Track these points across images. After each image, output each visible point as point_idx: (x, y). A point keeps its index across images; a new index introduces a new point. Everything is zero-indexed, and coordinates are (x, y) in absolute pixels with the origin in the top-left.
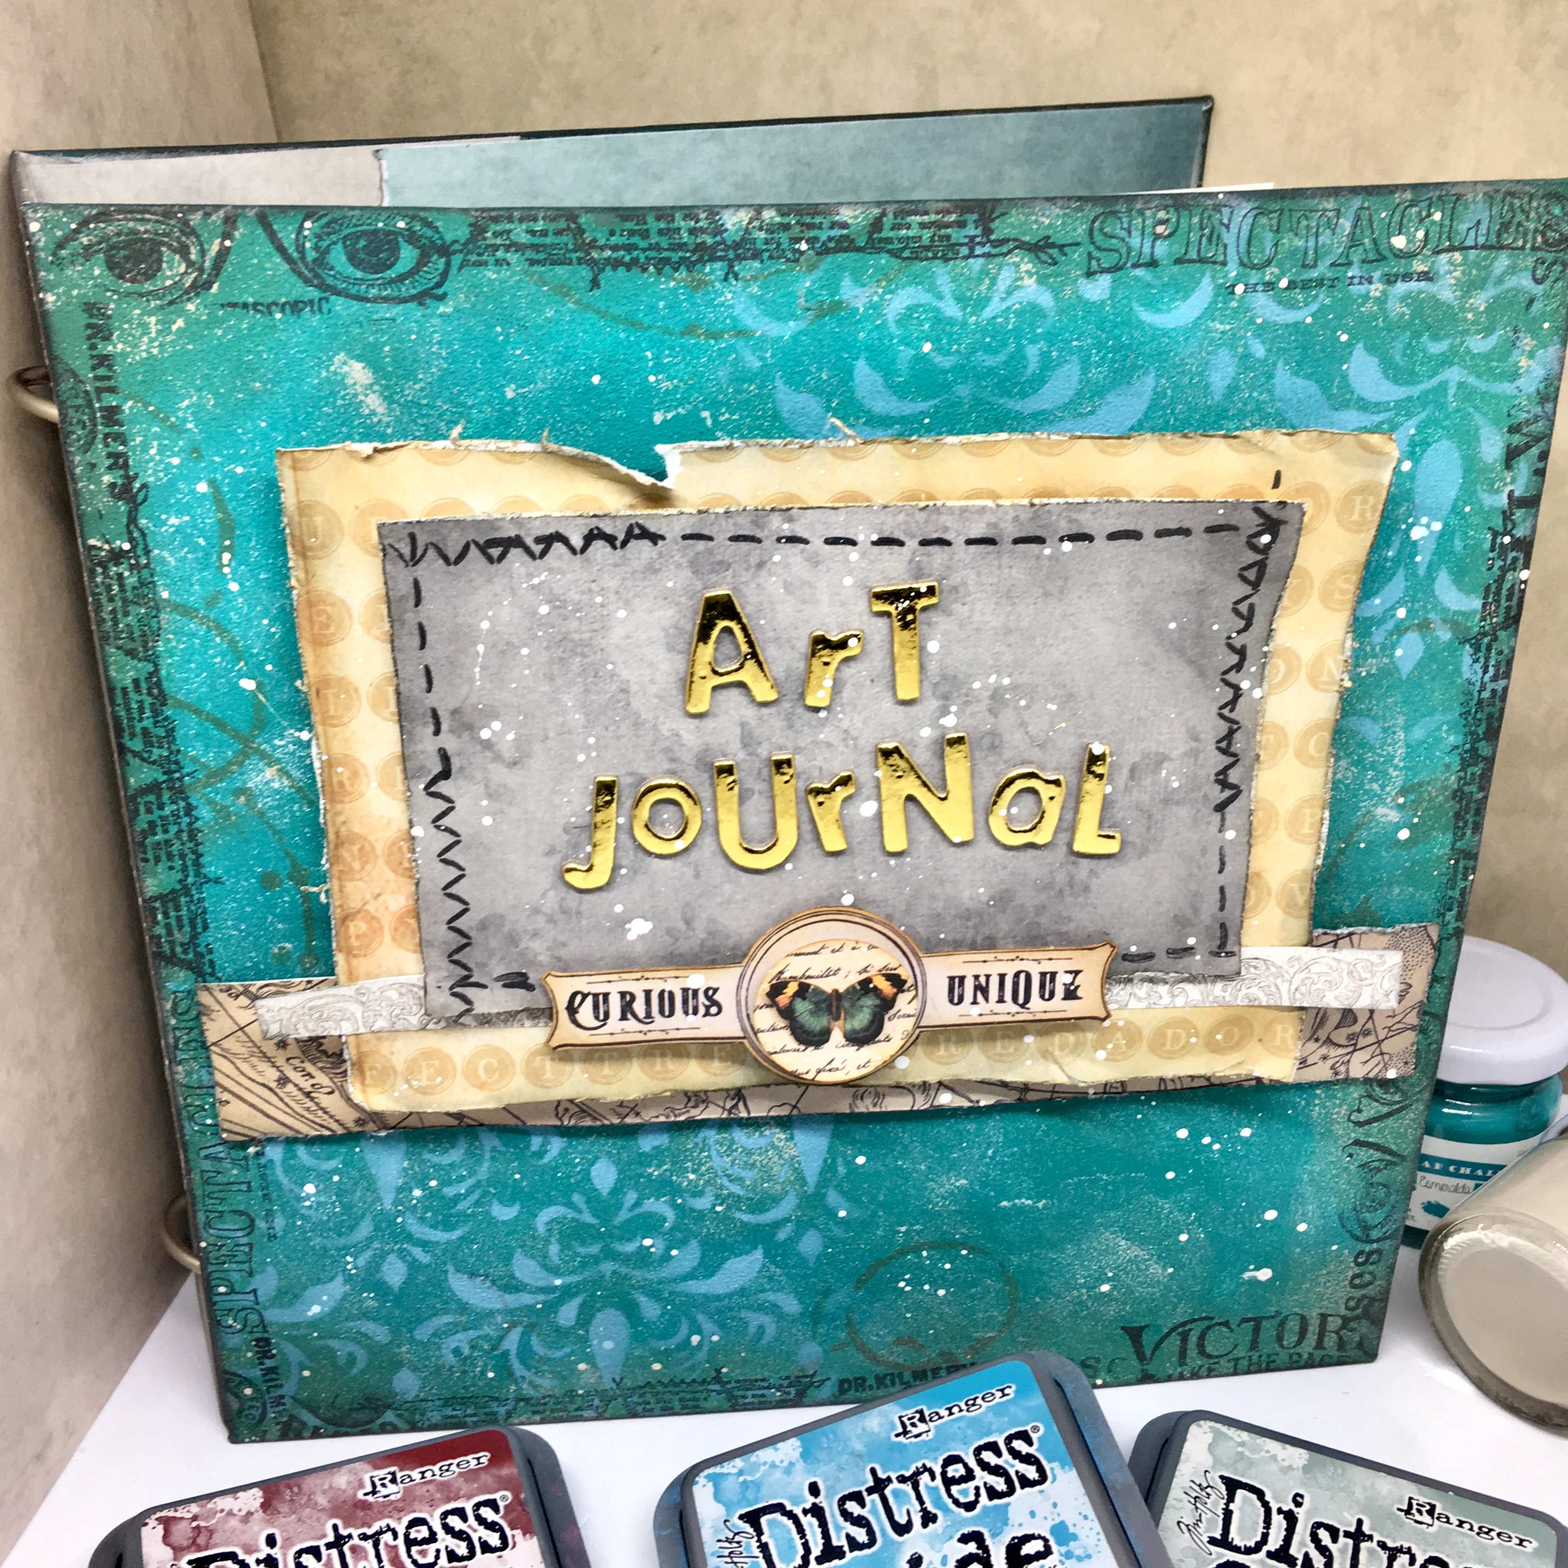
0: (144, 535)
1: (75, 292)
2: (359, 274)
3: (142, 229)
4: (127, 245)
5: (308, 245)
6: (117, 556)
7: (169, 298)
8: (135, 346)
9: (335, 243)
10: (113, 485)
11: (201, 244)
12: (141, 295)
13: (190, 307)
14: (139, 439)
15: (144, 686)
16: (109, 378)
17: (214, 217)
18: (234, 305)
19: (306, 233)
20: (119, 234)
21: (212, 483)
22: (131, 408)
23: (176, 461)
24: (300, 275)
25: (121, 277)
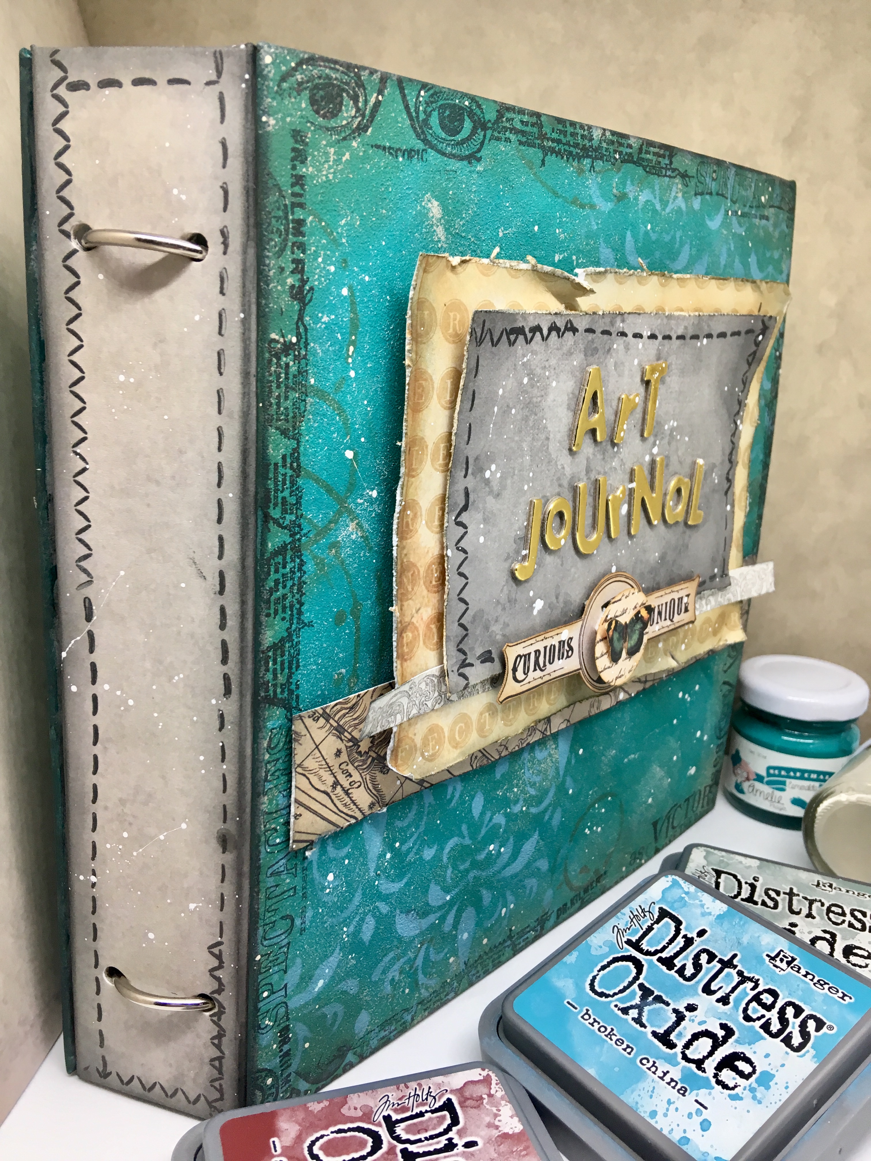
0: (306, 330)
1: (288, 119)
2: (443, 135)
3: (334, 76)
4: (325, 86)
5: (421, 108)
6: (288, 347)
7: (343, 135)
8: (320, 171)
9: (434, 110)
10: (293, 287)
11: (366, 96)
12: (328, 129)
13: (354, 144)
14: (313, 248)
15: (289, 460)
16: (301, 195)
17: (375, 76)
18: (378, 147)
19: (421, 99)
20: (320, 77)
21: (350, 288)
22: (311, 222)
23: (332, 269)
24: (414, 129)
25: (317, 112)
